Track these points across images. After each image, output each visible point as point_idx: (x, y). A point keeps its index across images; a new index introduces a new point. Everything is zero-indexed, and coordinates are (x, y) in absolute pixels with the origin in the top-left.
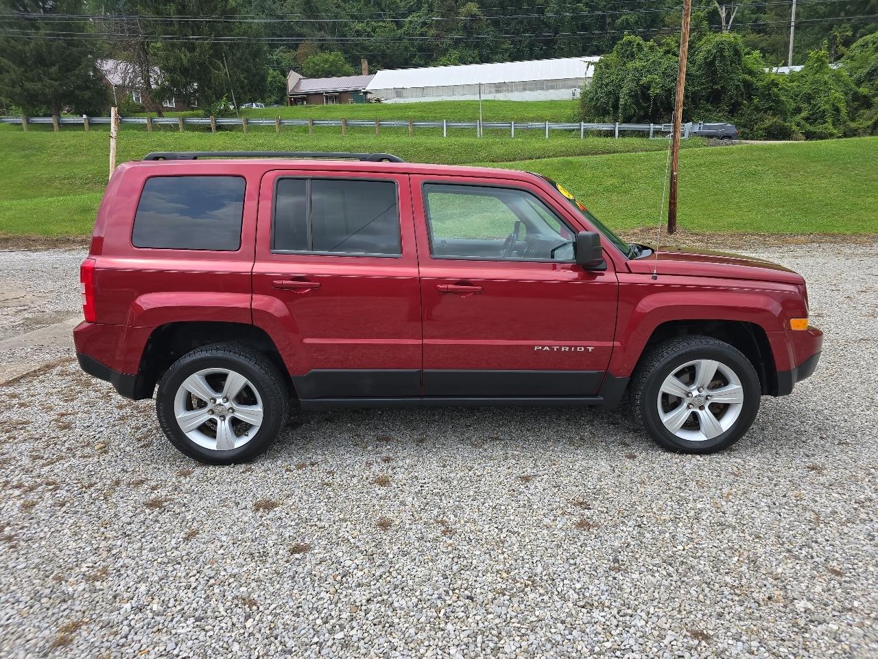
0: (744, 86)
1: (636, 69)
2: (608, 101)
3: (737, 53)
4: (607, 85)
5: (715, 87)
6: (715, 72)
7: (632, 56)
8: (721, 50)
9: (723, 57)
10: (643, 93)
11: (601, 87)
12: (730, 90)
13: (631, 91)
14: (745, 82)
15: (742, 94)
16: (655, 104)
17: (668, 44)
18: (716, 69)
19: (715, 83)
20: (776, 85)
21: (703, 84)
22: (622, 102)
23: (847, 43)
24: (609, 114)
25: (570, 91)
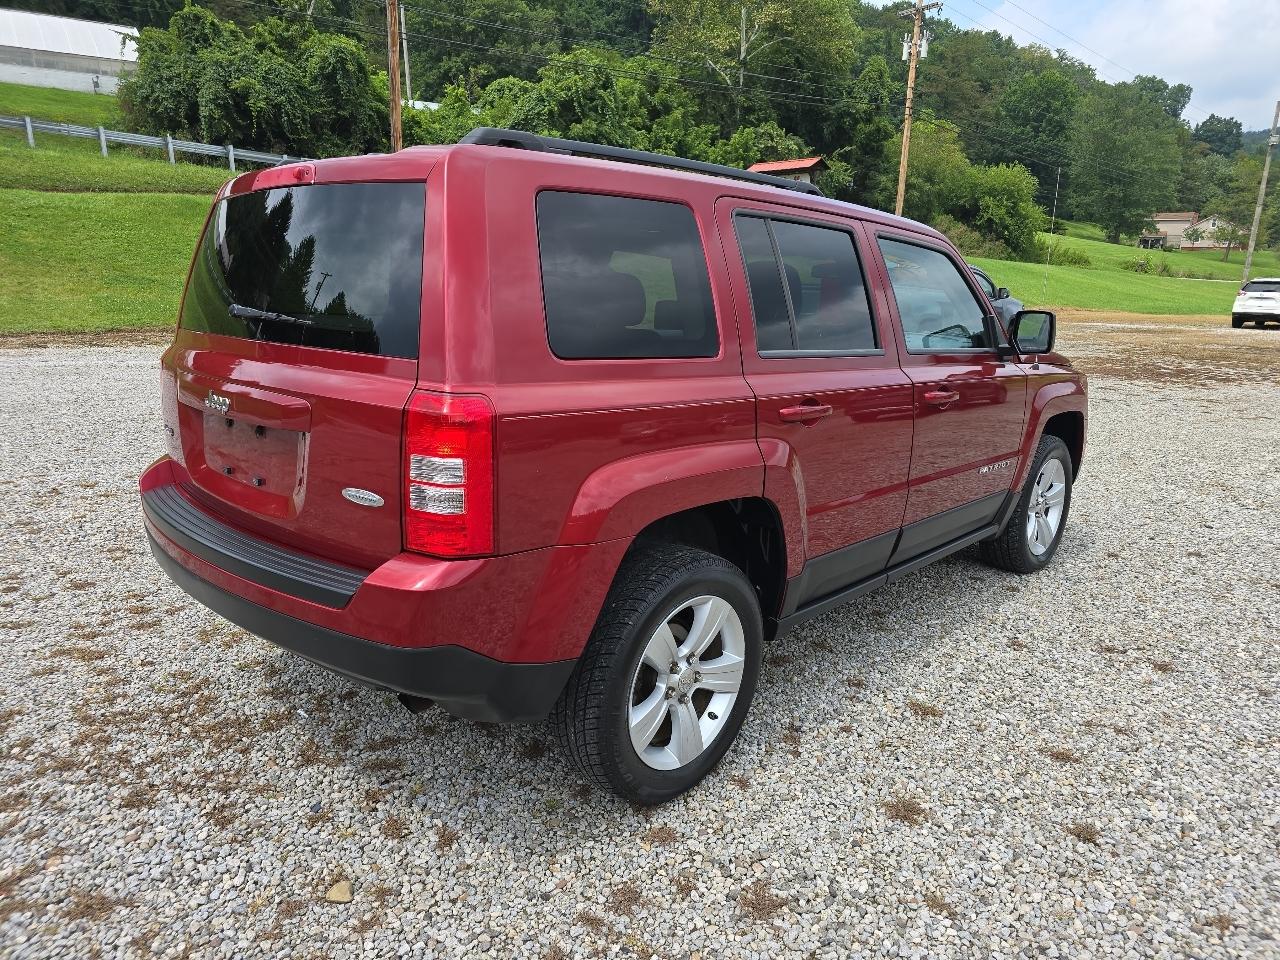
0: (379, 117)
1: (218, 64)
2: (177, 108)
3: (361, 68)
4: (169, 80)
5: (341, 112)
6: (337, 91)
7: (205, 40)
8: (343, 61)
9: (346, 72)
10: (237, 104)
11: (159, 81)
12: (362, 121)
13: (218, 98)
14: (378, 112)
15: (377, 129)
16: (258, 124)
17: (260, 35)
18: (339, 87)
19: (339, 107)
20: (418, 124)
21: (321, 105)
22: (204, 112)
23: (484, 82)
24: (183, 129)
25: (90, 78)
